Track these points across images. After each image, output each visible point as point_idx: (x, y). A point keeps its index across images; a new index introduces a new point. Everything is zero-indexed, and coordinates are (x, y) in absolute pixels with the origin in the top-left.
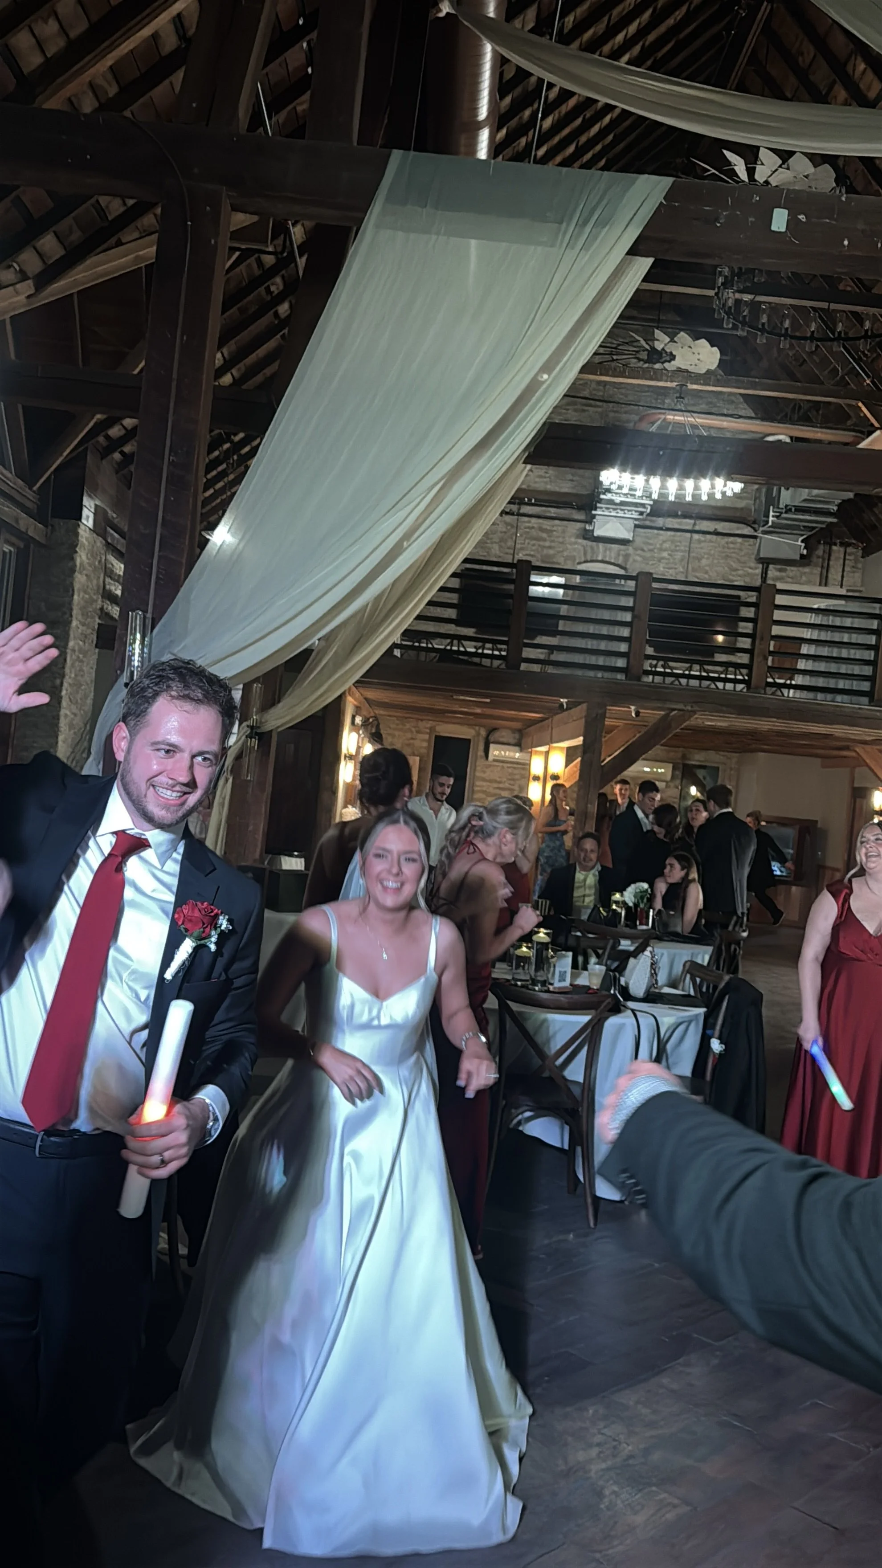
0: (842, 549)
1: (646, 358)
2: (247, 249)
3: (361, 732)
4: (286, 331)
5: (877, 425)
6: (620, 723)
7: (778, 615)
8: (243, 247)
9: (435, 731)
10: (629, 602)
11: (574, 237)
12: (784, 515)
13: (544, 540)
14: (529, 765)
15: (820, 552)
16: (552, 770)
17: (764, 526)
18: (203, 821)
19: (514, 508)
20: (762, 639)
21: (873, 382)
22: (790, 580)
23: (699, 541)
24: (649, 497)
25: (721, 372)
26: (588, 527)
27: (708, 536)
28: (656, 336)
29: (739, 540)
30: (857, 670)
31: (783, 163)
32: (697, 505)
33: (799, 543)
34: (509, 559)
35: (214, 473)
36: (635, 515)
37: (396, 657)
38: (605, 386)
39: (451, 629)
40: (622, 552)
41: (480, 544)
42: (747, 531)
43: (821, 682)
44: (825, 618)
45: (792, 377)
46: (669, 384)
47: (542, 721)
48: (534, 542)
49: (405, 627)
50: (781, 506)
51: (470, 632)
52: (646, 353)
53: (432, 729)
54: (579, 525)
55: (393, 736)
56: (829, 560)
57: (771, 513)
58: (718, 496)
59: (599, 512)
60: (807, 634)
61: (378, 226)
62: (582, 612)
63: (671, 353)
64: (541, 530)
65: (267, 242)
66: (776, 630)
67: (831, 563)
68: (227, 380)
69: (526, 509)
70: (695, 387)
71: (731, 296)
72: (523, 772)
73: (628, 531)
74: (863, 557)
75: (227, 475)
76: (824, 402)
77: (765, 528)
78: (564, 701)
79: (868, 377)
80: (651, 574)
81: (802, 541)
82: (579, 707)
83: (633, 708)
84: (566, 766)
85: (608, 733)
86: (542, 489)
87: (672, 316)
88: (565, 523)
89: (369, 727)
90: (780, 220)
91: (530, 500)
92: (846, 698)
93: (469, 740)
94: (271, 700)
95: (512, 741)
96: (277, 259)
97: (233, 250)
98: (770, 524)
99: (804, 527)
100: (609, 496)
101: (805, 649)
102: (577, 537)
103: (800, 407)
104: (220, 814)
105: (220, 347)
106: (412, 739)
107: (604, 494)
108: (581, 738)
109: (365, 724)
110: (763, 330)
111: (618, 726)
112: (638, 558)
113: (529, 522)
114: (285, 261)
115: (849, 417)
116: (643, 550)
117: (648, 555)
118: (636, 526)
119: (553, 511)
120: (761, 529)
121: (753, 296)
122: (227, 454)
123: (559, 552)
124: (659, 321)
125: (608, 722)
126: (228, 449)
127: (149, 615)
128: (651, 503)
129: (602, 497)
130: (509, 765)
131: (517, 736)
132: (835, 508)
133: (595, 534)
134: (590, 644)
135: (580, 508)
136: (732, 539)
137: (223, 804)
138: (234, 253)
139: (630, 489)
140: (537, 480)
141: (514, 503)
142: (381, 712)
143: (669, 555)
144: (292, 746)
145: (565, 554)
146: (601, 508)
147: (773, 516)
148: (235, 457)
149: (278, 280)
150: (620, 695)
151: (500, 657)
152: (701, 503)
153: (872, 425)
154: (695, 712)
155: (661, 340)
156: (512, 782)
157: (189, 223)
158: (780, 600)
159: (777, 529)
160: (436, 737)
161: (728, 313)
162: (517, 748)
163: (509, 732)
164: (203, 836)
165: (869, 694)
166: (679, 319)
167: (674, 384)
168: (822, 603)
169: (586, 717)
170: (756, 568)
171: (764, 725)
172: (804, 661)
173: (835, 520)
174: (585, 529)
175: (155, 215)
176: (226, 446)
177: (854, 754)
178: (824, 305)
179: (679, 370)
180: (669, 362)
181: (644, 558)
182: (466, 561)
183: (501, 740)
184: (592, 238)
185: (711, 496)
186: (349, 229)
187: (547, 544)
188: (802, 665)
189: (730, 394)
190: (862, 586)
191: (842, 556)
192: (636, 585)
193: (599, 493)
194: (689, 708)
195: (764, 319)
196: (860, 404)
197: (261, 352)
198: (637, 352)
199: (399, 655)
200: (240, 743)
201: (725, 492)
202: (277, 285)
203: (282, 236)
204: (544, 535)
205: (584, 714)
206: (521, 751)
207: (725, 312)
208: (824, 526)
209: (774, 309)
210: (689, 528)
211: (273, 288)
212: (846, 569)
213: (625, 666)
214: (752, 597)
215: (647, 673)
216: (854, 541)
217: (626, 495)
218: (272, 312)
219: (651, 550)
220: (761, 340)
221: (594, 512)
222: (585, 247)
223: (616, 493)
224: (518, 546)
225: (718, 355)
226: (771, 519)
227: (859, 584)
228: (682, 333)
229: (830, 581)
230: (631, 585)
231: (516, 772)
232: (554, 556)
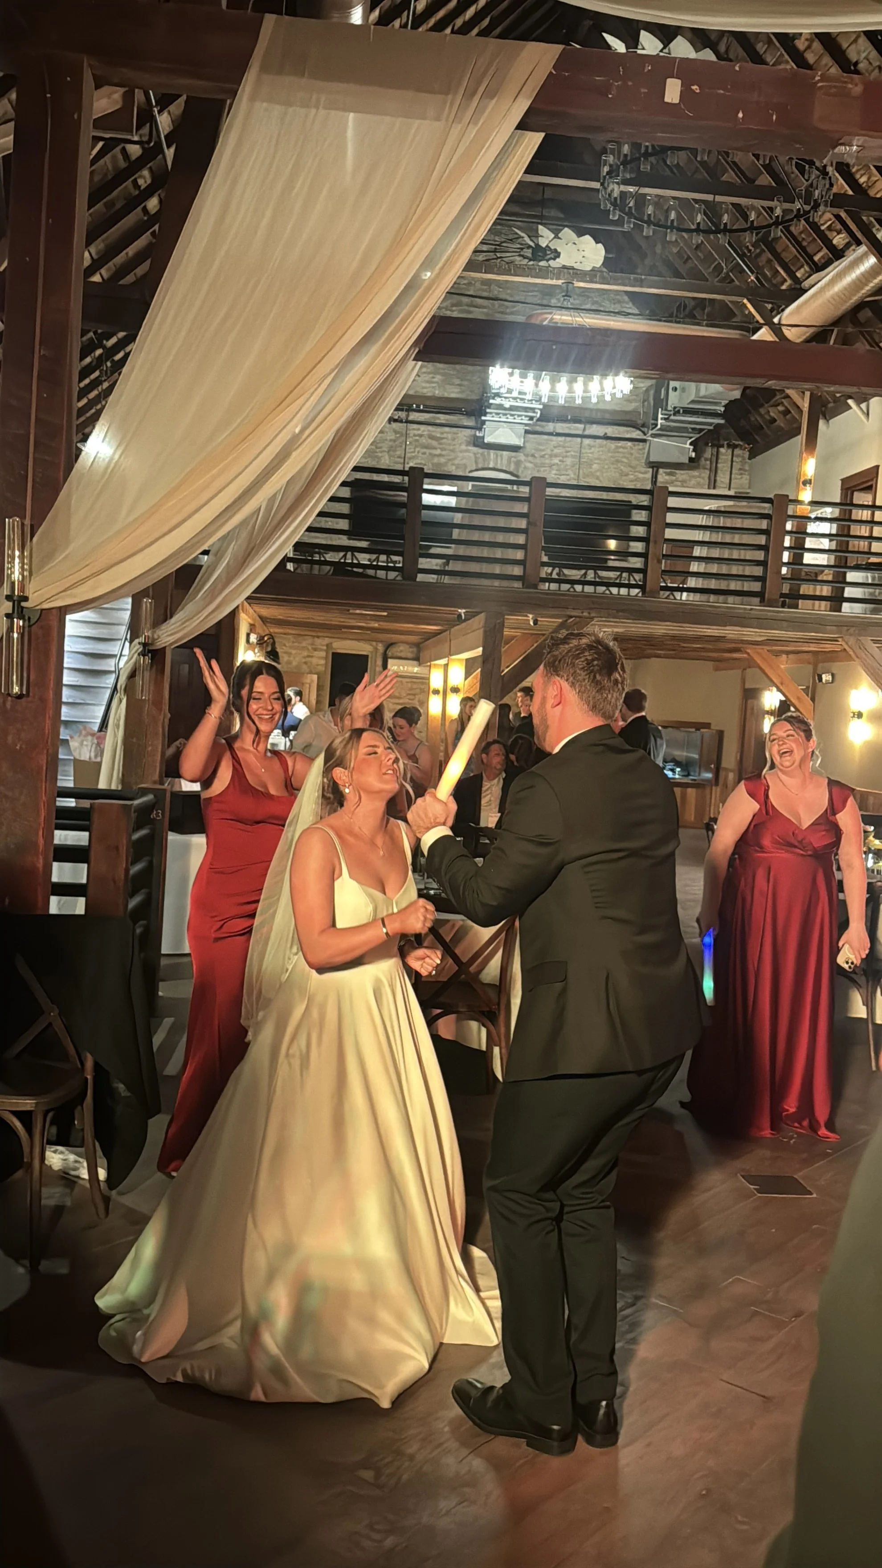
0: (730, 451)
1: (530, 255)
2: (111, 138)
3: (256, 651)
4: (156, 227)
5: (762, 321)
6: (518, 633)
7: (671, 518)
8: (107, 136)
9: (332, 648)
10: (523, 508)
11: (462, 108)
12: (672, 417)
13: (435, 448)
14: (428, 679)
15: (708, 452)
16: (451, 683)
17: (653, 429)
18: (98, 744)
19: (403, 415)
20: (655, 542)
21: (757, 278)
22: (679, 484)
23: (590, 447)
24: (539, 400)
25: (605, 270)
26: (478, 434)
27: (598, 441)
28: (540, 232)
29: (629, 444)
30: (749, 570)
31: (664, 48)
32: (586, 409)
33: (688, 446)
34: (399, 467)
35: (87, 381)
36: (526, 421)
37: (290, 571)
38: (490, 286)
39: (343, 541)
40: (513, 459)
41: (369, 453)
42: (637, 434)
43: (713, 584)
44: (716, 520)
45: (678, 274)
46: (554, 282)
47: (439, 634)
48: (425, 450)
49: (296, 540)
50: (669, 408)
51: (364, 544)
52: (530, 250)
53: (328, 646)
54: (469, 432)
55: (289, 654)
56: (717, 463)
57: (660, 416)
58: (608, 398)
59: (488, 418)
60: (698, 535)
61: (253, 99)
62: (477, 520)
63: (556, 250)
64: (431, 437)
65: (132, 132)
66: (670, 533)
67: (719, 465)
68: (96, 278)
69: (413, 416)
70: (582, 284)
71: (616, 189)
72: (422, 687)
73: (519, 438)
74: (750, 459)
75: (101, 383)
76: (710, 300)
77: (654, 432)
78: (462, 611)
79: (752, 272)
80: (545, 479)
81: (691, 444)
82: (477, 618)
83: (531, 616)
84: (466, 679)
85: (506, 644)
86: (429, 394)
87: (554, 213)
88: (455, 430)
89: (265, 645)
90: (673, 91)
91: (418, 406)
92: (738, 599)
93: (367, 656)
94: (164, 615)
95: (410, 655)
96: (143, 148)
97: (96, 139)
98: (659, 426)
99: (693, 429)
100: (498, 401)
101: (697, 551)
102: (468, 444)
103: (685, 307)
104: (115, 736)
105: (88, 244)
106: (309, 656)
107: (493, 398)
108: (481, 649)
109: (261, 642)
110: (649, 222)
111: (516, 636)
112: (529, 465)
113: (419, 429)
114: (152, 152)
115: (734, 315)
116: (533, 456)
117: (538, 461)
118: (527, 432)
119: (442, 418)
120: (651, 432)
121: (637, 188)
122: (100, 361)
123: (450, 460)
124: (541, 217)
125: (507, 632)
126: (101, 355)
127: (27, 522)
128: (541, 407)
129: (491, 401)
130: (408, 680)
131: (415, 650)
132: (723, 409)
133: (486, 441)
134: (485, 552)
135: (469, 414)
136: (621, 443)
137: (118, 726)
138: (98, 143)
139: (520, 393)
140: (424, 385)
141: (402, 410)
142: (274, 630)
143: (560, 461)
144: (187, 666)
145: (456, 462)
146: (491, 413)
147: (662, 419)
148: (109, 364)
149: (146, 173)
150: (518, 605)
151: (394, 569)
152: (591, 406)
153: (757, 322)
154: (592, 618)
155: (546, 238)
156: (412, 697)
157: (49, 95)
158: (672, 502)
159: (665, 432)
160: (333, 654)
161: (614, 204)
162: (415, 663)
163: (407, 646)
164: (99, 759)
165: (760, 595)
166: (562, 216)
167: (560, 282)
168: (712, 505)
169: (484, 627)
170: (645, 473)
171: (660, 629)
172: (696, 563)
173: (722, 422)
174: (475, 436)
175: (10, 101)
176: (99, 352)
177: (745, 655)
178: (709, 197)
179: (564, 267)
180: (554, 259)
181: (536, 465)
182: (356, 469)
183: (399, 655)
184: (479, 111)
185: (601, 398)
186: (225, 101)
187: (438, 452)
188: (694, 567)
189: (617, 292)
190: (749, 488)
191: (730, 457)
192: (530, 490)
193: (489, 398)
194: (585, 614)
195: (650, 210)
196: (745, 301)
197: (131, 250)
198: (522, 249)
199: (292, 569)
200: (133, 660)
201: (615, 394)
202: (144, 178)
203: (148, 125)
204: (434, 443)
205: (482, 624)
206: (420, 665)
207: (611, 204)
208: (711, 428)
209: (659, 202)
210: (580, 432)
211: (141, 182)
212: (734, 471)
213: (522, 574)
214: (644, 500)
215: (544, 580)
216: (741, 443)
217: (515, 399)
218: (139, 208)
219: (543, 456)
220: (648, 231)
221: (483, 418)
222: (473, 120)
223: (506, 398)
224: (408, 455)
225: (603, 252)
226: (660, 421)
227: (747, 486)
228: (566, 229)
229: (718, 484)
230: (525, 490)
231: (415, 686)
232: (446, 464)
